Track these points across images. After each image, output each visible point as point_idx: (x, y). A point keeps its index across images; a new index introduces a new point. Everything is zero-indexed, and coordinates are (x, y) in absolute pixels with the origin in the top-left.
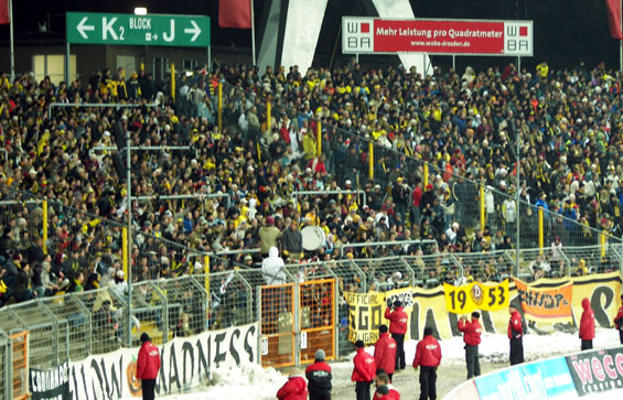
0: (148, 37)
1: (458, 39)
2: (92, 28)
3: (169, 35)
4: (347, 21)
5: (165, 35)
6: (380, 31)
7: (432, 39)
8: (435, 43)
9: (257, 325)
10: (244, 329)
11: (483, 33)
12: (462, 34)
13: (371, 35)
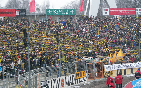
0: (63, 13)
2: (51, 12)
5: (66, 13)
6: (110, 11)
7: (121, 12)
11: (131, 11)
12: (127, 11)
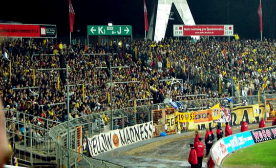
0: (113, 33)
1: (210, 31)
2: (95, 30)
3: (119, 32)
4: (175, 26)
5: (118, 32)
6: (185, 29)
7: (201, 31)
8: (203, 33)
9: (152, 122)
10: (148, 123)
11: (218, 29)
12: (211, 29)
13: (182, 30)
